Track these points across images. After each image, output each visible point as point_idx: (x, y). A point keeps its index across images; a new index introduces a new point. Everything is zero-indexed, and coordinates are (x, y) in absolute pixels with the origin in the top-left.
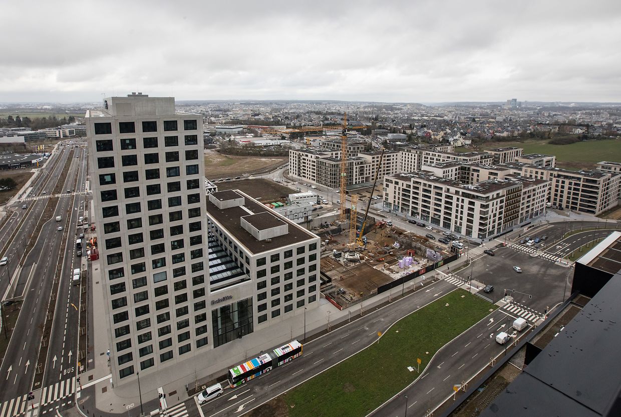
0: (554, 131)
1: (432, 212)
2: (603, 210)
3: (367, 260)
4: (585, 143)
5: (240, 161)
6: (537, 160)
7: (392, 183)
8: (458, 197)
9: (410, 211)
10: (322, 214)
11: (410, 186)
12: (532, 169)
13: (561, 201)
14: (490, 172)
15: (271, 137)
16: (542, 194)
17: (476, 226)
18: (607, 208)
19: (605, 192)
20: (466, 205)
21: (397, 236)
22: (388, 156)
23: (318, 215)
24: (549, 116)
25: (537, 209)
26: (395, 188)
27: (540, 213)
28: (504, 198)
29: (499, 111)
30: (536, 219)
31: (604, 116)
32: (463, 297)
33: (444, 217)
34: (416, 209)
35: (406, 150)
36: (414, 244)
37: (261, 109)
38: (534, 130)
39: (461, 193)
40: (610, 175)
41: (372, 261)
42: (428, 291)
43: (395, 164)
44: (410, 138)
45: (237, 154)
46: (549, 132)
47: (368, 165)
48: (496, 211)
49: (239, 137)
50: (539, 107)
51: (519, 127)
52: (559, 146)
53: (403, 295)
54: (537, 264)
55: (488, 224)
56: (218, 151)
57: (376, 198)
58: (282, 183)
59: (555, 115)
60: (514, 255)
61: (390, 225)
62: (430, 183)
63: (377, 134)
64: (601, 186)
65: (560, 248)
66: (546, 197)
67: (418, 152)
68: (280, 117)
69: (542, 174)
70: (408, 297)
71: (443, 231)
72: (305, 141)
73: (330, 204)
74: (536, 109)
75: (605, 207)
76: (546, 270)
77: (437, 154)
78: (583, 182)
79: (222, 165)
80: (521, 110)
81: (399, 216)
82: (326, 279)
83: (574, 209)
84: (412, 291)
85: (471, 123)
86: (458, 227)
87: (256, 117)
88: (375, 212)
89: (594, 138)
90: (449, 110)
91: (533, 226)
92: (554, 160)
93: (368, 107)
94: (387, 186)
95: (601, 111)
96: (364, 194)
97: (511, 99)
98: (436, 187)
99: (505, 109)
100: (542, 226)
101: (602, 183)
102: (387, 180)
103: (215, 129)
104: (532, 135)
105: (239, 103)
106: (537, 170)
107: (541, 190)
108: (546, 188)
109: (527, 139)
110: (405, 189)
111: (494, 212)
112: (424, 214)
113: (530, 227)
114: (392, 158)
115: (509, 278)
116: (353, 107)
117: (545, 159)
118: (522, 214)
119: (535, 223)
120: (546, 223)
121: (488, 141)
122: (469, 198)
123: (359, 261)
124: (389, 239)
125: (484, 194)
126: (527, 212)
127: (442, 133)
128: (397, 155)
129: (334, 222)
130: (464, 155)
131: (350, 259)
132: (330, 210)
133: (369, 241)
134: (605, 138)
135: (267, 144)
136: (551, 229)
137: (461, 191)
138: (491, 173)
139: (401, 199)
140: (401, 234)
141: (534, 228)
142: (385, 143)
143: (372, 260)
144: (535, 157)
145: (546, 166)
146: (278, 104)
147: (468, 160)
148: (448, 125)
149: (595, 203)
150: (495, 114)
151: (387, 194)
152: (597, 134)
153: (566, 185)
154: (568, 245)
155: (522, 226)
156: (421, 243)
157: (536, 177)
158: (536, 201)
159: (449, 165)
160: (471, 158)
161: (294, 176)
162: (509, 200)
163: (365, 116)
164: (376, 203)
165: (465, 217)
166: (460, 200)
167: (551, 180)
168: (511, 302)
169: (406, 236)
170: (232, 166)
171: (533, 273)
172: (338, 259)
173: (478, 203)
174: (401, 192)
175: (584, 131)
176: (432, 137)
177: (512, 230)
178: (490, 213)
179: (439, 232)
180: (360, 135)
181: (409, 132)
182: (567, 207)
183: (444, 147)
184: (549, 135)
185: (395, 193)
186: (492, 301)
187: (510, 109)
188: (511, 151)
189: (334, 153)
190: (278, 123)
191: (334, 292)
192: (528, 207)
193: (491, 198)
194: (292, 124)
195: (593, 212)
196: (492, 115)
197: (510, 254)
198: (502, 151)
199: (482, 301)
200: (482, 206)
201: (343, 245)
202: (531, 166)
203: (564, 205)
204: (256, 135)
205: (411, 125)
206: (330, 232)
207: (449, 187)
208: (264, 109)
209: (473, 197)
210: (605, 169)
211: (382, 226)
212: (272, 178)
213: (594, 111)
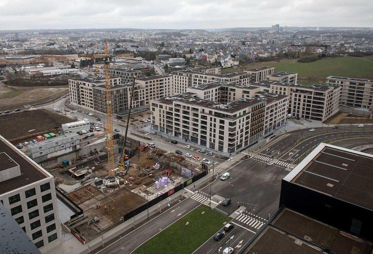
0: (302, 51)
1: (191, 131)
2: (328, 116)
3: (127, 184)
4: (323, 61)
5: (25, 93)
6: (284, 77)
7: (157, 107)
8: (211, 117)
9: (174, 132)
10: (93, 141)
11: (172, 108)
12: (277, 86)
13: (298, 112)
14: (243, 91)
15: (62, 66)
16: (283, 108)
17: (226, 142)
18: (331, 115)
19: (329, 102)
20: (218, 124)
21: (157, 157)
22: (161, 81)
23: (89, 143)
24: (302, 38)
25: (279, 121)
26: (160, 112)
27: (282, 124)
28: (250, 114)
29: (266, 35)
30: (278, 129)
31: (339, 38)
32: (203, 213)
33: (201, 136)
34: (179, 129)
35: (178, 74)
36: (171, 164)
37: (60, 38)
38: (288, 51)
39: (213, 113)
40: (333, 87)
41: (131, 185)
42: (173, 211)
43: (167, 87)
44: (188, 62)
45: (24, 84)
46: (299, 52)
47: (142, 90)
48: (243, 126)
49: (29, 67)
50: (296, 31)
51: (277, 49)
52: (305, 64)
53: (148, 219)
54: (271, 172)
55: (236, 139)
56: (6, 83)
57: (147, 121)
58: (61, 112)
59: (306, 37)
60: (254, 166)
61: (153, 148)
62: (188, 105)
63: (160, 59)
64: (326, 98)
65: (291, 155)
66: (286, 110)
67: (189, 75)
68: (75, 46)
69: (285, 89)
70: (153, 220)
71: (199, 149)
72: (94, 68)
73: (102, 131)
74: (293, 33)
75: (329, 114)
76: (277, 177)
77: (204, 76)
78: (314, 95)
79: (5, 97)
80: (282, 34)
81: (164, 137)
82: (79, 211)
83: (307, 118)
84: (159, 213)
85: (241, 46)
86: (213, 144)
87: (52, 47)
88: (142, 135)
89: (330, 56)
90: (226, 35)
91: (274, 136)
92: (296, 77)
93: (159, 33)
94: (154, 109)
95: (338, 34)
96: (136, 118)
97: (275, 25)
98: (194, 109)
99: (271, 34)
100: (282, 135)
101: (327, 95)
102: (153, 104)
103: (6, 60)
104: (286, 56)
105: (38, 33)
106: (281, 87)
107: (282, 104)
108: (286, 103)
109: (282, 59)
110: (168, 112)
111: (241, 128)
112: (185, 134)
113: (272, 138)
114: (164, 82)
115: (246, 189)
116: (145, 34)
117: (290, 76)
118: (266, 126)
119: (276, 134)
120: (284, 132)
121: (252, 62)
122: (220, 117)
123: (119, 186)
124: (150, 161)
125: (232, 112)
126: (271, 124)
127: (216, 56)
128: (169, 79)
129: (104, 148)
130: (227, 76)
131: (110, 185)
132: (100, 137)
133: (131, 165)
134: (337, 56)
135: (56, 73)
136: (289, 137)
137: (214, 111)
138: (245, 92)
139: (165, 121)
140: (161, 155)
141: (274, 139)
142: (166, 67)
143: (131, 183)
144: (282, 75)
145: (290, 82)
146: (77, 33)
147: (229, 80)
148: (222, 49)
149: (322, 112)
150: (262, 38)
151: (154, 118)
152: (332, 53)
153: (302, 99)
154: (298, 151)
155: (265, 138)
156: (178, 163)
157: (280, 93)
158: (278, 114)
159: (210, 86)
160: (231, 78)
161: (75, 104)
162: (254, 115)
163: (155, 42)
164: (145, 126)
165: (217, 134)
166: (213, 119)
167: (291, 94)
168: (243, 213)
169: (166, 157)
170: (15, 98)
171: (268, 180)
172: (98, 187)
173: (227, 121)
174: (165, 115)
175: (323, 50)
176: (208, 59)
177: (257, 142)
178: (237, 129)
179: (196, 150)
180: (145, 61)
181: (188, 56)
182: (303, 116)
183: (212, 69)
184: (298, 55)
185: (160, 116)
186: (227, 214)
187: (274, 34)
188: (265, 70)
189: (113, 80)
190: (71, 52)
191: (86, 223)
192: (271, 120)
193: (238, 115)
194: (85, 53)
195: (321, 120)
196: (260, 38)
197: (252, 165)
198: (258, 70)
199: (219, 214)
200: (231, 124)
201: (107, 171)
202: (278, 83)
203: (300, 116)
204: (47, 65)
205: (191, 50)
206: (99, 159)
207: (204, 108)
208: (62, 38)
209: (224, 116)
210: (332, 82)
211: (146, 149)
212: (52, 108)
213: (332, 34)
